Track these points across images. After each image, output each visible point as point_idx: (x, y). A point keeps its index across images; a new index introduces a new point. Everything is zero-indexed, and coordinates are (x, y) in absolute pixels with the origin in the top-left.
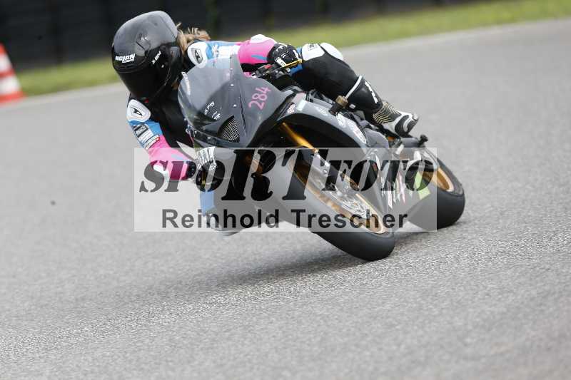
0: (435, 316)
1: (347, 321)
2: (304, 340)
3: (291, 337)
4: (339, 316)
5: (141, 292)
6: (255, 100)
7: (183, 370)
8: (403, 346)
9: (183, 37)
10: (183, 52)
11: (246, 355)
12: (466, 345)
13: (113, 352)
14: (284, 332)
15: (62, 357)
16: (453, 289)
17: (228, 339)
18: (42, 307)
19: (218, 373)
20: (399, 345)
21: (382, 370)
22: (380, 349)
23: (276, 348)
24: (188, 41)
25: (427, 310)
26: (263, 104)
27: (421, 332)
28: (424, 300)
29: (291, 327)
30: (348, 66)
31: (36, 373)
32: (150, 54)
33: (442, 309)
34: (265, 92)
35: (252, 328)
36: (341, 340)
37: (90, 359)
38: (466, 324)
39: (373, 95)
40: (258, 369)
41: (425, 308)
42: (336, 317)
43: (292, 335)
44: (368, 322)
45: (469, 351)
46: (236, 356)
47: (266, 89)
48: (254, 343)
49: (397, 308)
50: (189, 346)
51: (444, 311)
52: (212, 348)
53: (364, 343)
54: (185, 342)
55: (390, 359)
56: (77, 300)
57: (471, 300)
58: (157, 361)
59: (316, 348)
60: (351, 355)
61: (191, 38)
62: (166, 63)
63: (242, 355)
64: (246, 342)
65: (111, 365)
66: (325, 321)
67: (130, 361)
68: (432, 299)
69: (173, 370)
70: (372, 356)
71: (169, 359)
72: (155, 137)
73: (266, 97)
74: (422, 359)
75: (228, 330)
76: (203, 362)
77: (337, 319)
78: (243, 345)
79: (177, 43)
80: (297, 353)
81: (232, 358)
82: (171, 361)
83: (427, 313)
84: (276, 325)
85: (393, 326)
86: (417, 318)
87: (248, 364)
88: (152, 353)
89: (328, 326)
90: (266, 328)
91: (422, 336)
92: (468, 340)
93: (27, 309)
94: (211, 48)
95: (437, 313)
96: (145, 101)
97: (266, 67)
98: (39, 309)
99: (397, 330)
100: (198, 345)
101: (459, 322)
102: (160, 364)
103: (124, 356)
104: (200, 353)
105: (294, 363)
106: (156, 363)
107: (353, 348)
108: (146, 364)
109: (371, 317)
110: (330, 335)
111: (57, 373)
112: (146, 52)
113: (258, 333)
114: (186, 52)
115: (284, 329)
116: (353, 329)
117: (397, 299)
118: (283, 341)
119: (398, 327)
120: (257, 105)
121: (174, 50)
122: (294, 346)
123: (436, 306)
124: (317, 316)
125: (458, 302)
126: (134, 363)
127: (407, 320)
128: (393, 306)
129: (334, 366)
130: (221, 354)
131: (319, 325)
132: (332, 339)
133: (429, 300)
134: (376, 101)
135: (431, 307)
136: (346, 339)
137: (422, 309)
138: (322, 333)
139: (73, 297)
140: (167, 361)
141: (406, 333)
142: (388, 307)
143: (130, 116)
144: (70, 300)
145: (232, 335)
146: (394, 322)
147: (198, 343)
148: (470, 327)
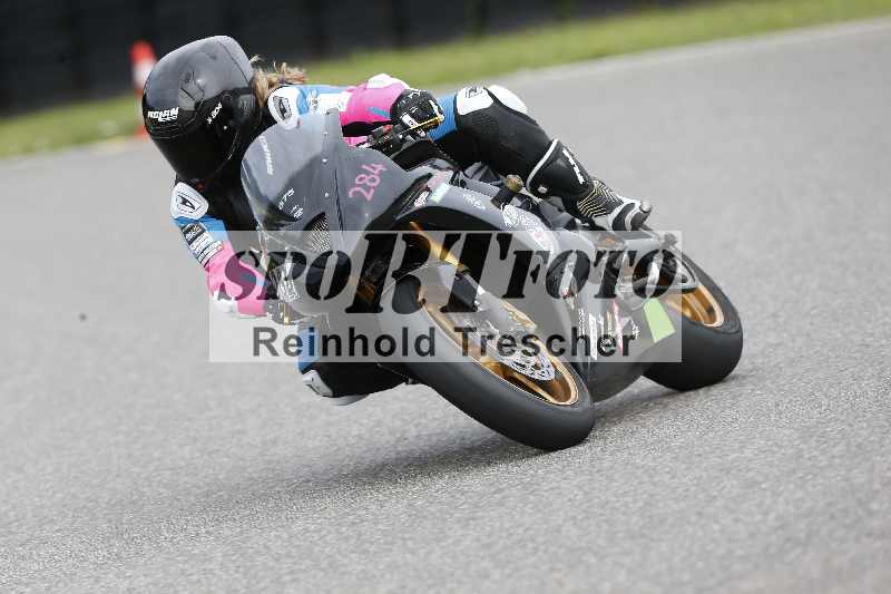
0: (821, 468)
1: (685, 476)
2: (617, 505)
3: (597, 500)
4: (672, 469)
5: (363, 432)
6: (359, 186)
7: (429, 553)
8: (772, 516)
9: (263, 78)
10: (261, 104)
11: (527, 530)
12: (871, 513)
13: (320, 524)
14: (586, 494)
15: (242, 532)
16: (850, 425)
17: (500, 504)
18: (210, 454)
19: (483, 558)
20: (766, 514)
21: (739, 553)
22: (737, 520)
23: (574, 518)
24: (271, 85)
25: (810, 459)
26: (372, 191)
27: (800, 494)
28: (806, 442)
29: (597, 485)
30: (534, 122)
31: (202, 558)
32: (203, 108)
33: (833, 457)
34: (376, 172)
35: (535, 487)
36: (675, 506)
37: (285, 536)
38: (870, 482)
39: (577, 170)
40: (545, 552)
41: (807, 456)
42: (667, 469)
43: (599, 498)
44: (717, 477)
45: (875, 523)
46: (511, 531)
47: (380, 167)
48: (539, 511)
49: (762, 456)
50: (438, 514)
51: (837, 461)
52: (473, 519)
53: (711, 510)
54: (432, 509)
55: (752, 535)
56: (264, 443)
57: (879, 443)
58: (389, 539)
59: (634, 519)
60: (690, 530)
61: (274, 80)
62: (231, 123)
63: (520, 531)
64: (526, 509)
65: (317, 545)
66: (651, 476)
67: (347, 539)
68: (818, 441)
69: (413, 552)
70: (722, 531)
71: (407, 536)
72: (216, 244)
73: (378, 181)
74: (802, 535)
75: (500, 491)
76: (459, 541)
77: (668, 472)
78: (523, 513)
79: (251, 89)
80: (605, 527)
81: (504, 534)
82: (411, 538)
83: (810, 463)
84: (575, 483)
85: (756, 483)
86: (794, 471)
87: (530, 545)
88: (380, 527)
89: (655, 484)
90: (558, 488)
91: (802, 500)
92: (875, 506)
93: (188, 457)
94: (305, 97)
95: (824, 463)
96: (198, 183)
97: (384, 129)
98: (206, 457)
99: (764, 489)
100: (452, 515)
101: (860, 478)
102: (392, 543)
103: (337, 530)
104: (456, 526)
105: (601, 542)
106: (386, 543)
107: (694, 519)
108: (372, 543)
109: (722, 470)
110: (658, 497)
111: (234, 558)
112: (197, 105)
113: (546, 494)
114: (266, 103)
115: (586, 489)
116: (693, 488)
117: (762, 442)
118: (584, 507)
119: (763, 486)
120: (361, 194)
121: (246, 101)
122: (601, 515)
123: (823, 452)
124: (637, 468)
125: (859, 446)
126: (352, 542)
127: (778, 474)
128: (756, 452)
129: (664, 547)
130: (488, 528)
131: (640, 483)
132: (661, 505)
133: (813, 442)
134: (581, 180)
135: (815, 453)
136: (683, 504)
137: (801, 457)
138: (645, 496)
139: (258, 439)
140: (404, 539)
141: (776, 494)
142: (748, 453)
143: (177, 209)
144: (254, 443)
145: (504, 498)
146: (760, 478)
147: (452, 511)
148: (877, 486)
